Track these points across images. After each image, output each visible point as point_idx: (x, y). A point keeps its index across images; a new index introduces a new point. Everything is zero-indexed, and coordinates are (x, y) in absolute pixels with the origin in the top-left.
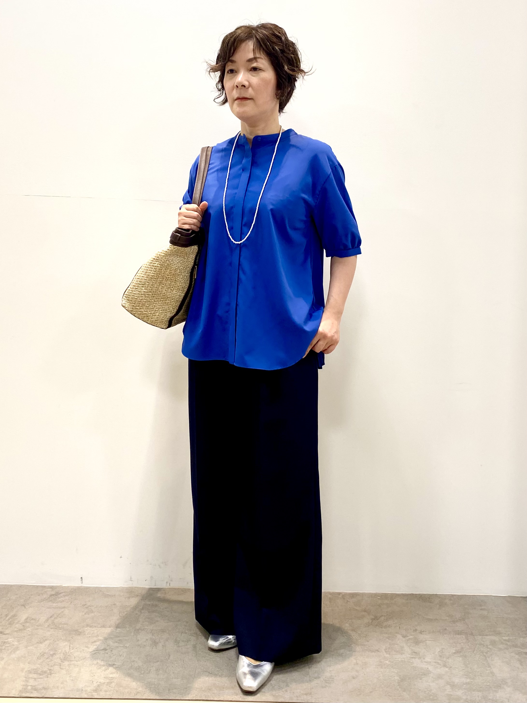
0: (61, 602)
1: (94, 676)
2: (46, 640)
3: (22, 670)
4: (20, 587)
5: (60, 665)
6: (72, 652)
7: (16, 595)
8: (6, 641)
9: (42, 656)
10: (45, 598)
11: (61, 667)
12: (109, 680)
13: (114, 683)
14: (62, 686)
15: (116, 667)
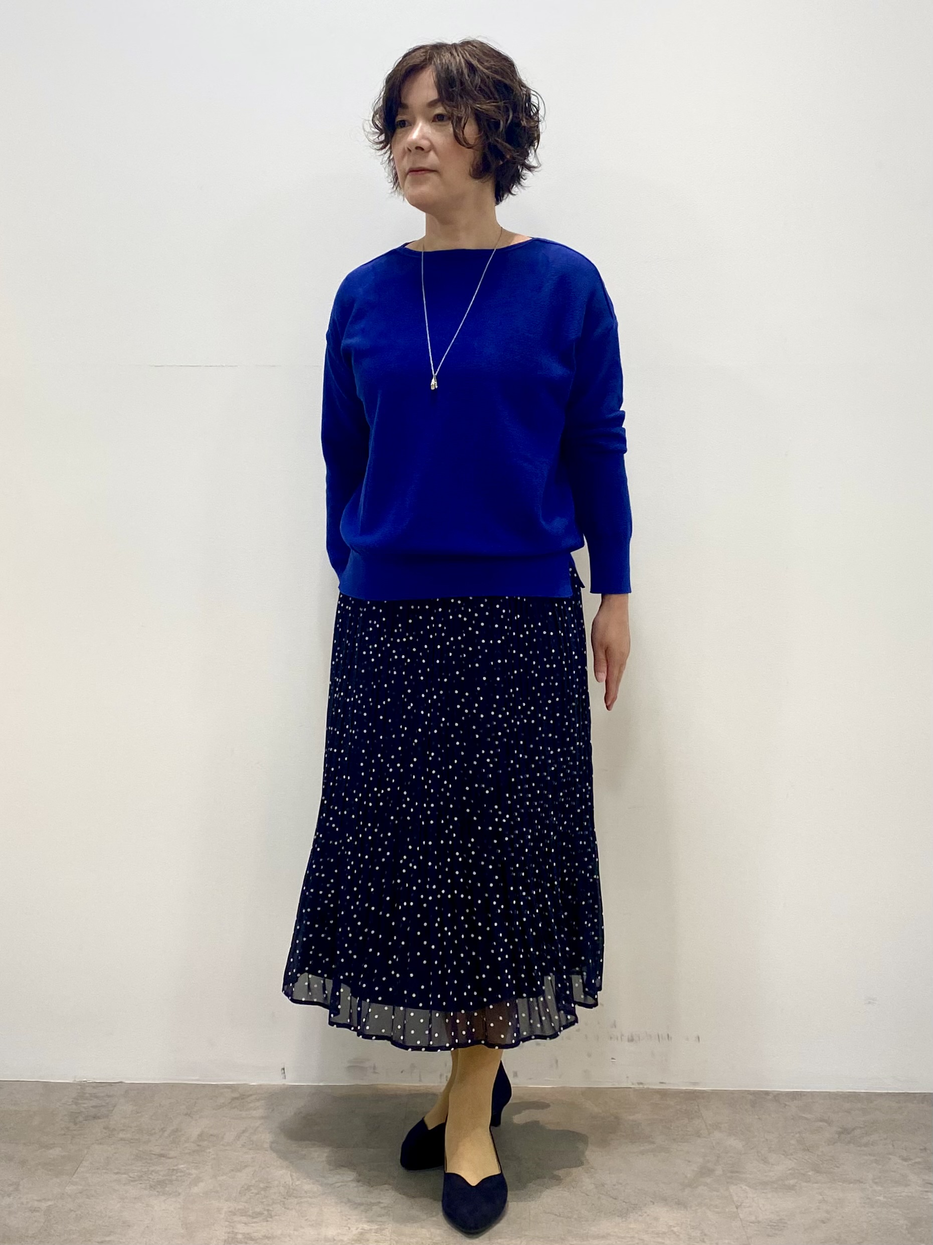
0: (254, 1110)
1: (349, 1219)
2: (246, 1166)
3: (219, 1210)
4: (172, 1086)
5: (284, 1204)
6: (299, 1184)
7: (169, 1098)
8: (175, 1168)
9: (246, 1190)
10: (223, 1103)
11: (286, 1206)
12: (378, 1225)
13: (386, 1230)
14: (296, 1233)
15: (385, 1207)
